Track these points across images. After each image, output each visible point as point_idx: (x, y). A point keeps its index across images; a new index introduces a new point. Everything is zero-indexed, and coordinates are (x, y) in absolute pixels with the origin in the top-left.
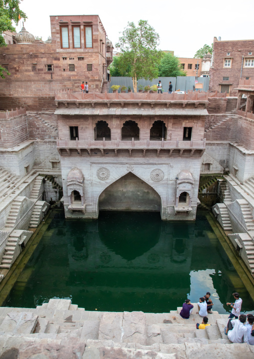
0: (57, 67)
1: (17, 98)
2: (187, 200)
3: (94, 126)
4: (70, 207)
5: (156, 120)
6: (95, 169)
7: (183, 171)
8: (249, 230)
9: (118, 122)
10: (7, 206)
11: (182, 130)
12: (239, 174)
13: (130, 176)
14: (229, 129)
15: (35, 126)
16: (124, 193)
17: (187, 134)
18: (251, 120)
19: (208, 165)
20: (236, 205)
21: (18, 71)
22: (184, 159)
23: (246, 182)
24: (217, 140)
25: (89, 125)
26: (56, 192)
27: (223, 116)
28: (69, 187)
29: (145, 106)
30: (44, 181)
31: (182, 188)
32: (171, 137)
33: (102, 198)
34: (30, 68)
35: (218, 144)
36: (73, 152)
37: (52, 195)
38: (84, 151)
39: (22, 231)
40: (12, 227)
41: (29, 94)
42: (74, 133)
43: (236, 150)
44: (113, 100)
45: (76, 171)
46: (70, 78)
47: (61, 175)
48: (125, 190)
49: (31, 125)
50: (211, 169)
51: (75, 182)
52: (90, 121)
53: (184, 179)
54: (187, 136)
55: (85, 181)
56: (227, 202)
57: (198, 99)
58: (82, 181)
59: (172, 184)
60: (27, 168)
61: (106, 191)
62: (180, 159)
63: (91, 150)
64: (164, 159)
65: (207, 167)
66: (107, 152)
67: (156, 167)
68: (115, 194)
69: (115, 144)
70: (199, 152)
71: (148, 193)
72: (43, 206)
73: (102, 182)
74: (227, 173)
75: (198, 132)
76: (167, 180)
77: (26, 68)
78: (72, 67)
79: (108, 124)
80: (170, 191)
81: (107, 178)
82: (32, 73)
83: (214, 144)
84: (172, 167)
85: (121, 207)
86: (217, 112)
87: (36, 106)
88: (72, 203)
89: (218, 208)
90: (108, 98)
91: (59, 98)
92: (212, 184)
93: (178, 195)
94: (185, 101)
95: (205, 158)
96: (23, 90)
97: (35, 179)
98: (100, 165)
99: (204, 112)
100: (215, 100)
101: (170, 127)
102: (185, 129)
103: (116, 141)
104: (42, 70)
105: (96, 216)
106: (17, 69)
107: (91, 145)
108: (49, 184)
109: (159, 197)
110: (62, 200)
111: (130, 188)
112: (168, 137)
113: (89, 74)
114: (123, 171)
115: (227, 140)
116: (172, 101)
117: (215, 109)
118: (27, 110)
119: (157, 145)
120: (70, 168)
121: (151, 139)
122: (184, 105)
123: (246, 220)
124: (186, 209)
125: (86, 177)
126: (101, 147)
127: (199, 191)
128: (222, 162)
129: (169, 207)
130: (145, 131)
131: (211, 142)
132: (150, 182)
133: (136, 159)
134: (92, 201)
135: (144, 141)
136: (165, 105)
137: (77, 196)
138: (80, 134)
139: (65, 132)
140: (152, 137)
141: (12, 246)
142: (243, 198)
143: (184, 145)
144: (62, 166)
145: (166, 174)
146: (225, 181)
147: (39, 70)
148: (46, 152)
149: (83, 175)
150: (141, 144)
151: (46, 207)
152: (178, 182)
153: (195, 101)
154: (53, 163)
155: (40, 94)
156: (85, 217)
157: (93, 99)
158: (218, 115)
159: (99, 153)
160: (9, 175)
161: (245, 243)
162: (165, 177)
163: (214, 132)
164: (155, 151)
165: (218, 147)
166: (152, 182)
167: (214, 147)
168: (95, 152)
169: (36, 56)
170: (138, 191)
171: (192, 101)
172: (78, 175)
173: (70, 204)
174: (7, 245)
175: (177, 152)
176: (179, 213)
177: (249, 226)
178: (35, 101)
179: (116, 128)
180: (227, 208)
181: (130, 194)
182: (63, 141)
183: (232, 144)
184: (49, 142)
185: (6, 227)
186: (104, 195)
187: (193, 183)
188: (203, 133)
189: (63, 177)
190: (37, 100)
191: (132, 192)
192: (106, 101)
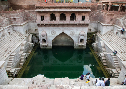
1: (21, 5)
2: (83, 41)
3: (50, 15)
4: (42, 45)
5: (72, 13)
6: (51, 31)
7: (81, 31)
8: (104, 52)
9: (59, 14)
10: (20, 45)
11: (81, 17)
12: (101, 32)
13: (63, 33)
14: (98, 16)
15: (28, 16)
16: (61, 40)
17: (83, 18)
18: (106, 13)
19: (90, 29)
20: (99, 43)
22: (82, 27)
23: (103, 35)
24: (93, 20)
25: (48, 15)
26: (37, 40)
27: (96, 12)
28: (41, 38)
29: (68, 8)
30: (32, 36)
31: (81, 37)
32: (77, 19)
33: (53, 41)
35: (94, 22)
36: (42, 25)
37: (36, 41)
38: (46, 25)
39: (26, 53)
40: (22, 52)
41: (25, 4)
42: (43, 18)
43: (100, 24)
44: (57, 6)
45: (44, 32)
47: (38, 34)
48: (61, 38)
49: (27, 15)
50: (91, 31)
51: (43, 36)
52: (48, 14)
53: (82, 34)
54: (83, 19)
55: (47, 36)
56: (96, 42)
57: (87, 5)
58: (46, 35)
59: (78, 36)
60: (26, 31)
61: (55, 39)
62: (80, 27)
63: (49, 24)
64: (75, 27)
65: (90, 30)
66: (55, 25)
67: (72, 30)
68: (58, 40)
69: (57, 22)
70: (87, 25)
71: (69, 39)
72: (33, 45)
73: (53, 36)
74: (97, 32)
75: (87, 18)
76: (76, 35)
79: (55, 15)
80: (77, 39)
81: (55, 34)
83: (92, 22)
84: (78, 30)
85: (60, 44)
86: (94, 10)
87: (28, 8)
88: (43, 43)
89: (93, 44)
90: (54, 5)
91: (37, 5)
92: (92, 36)
93: (80, 40)
94: (82, 6)
95: (89, 27)
96: (23, 2)
97: (29, 35)
98: (52, 30)
99: (89, 10)
100: (93, 6)
101: (77, 16)
102: (82, 16)
103: (58, 21)
105: (51, 48)
107: (49, 22)
108: (34, 37)
109: (73, 40)
110: (39, 42)
111: (63, 38)
112: (76, 19)
114: (60, 32)
115: (97, 20)
116: (78, 6)
117: (93, 9)
118: (25, 10)
119: (72, 22)
120: (42, 31)
121: (70, 20)
122: (82, 8)
123: (103, 48)
124: (82, 45)
125: (48, 34)
126: (53, 23)
127: (87, 38)
128: (95, 28)
129: (77, 44)
130: (68, 17)
131: (92, 21)
132: (70, 36)
133: (65, 27)
134: (50, 42)
135: (68, 21)
136: (75, 8)
137: (44, 41)
138: (45, 18)
139: (39, 18)
140: (71, 20)
141: (23, 58)
142: (102, 41)
143: (82, 22)
144: (39, 30)
145: (76, 32)
146: (96, 35)
148: (33, 25)
149: (46, 33)
150: (67, 22)
151: (34, 45)
152: (80, 35)
153: (86, 6)
154: (35, 29)
155: (29, 4)
156: (48, 48)
157: (49, 5)
158: (94, 11)
159: (52, 25)
160: (20, 34)
161: (102, 56)
162: (75, 34)
163: (93, 17)
164: (72, 24)
165: (94, 23)
166: (71, 35)
167: (92, 23)
168: (50, 25)
170: (66, 39)
171: (85, 6)
172: (44, 33)
173: (42, 44)
174: (21, 58)
175: (79, 25)
176: (80, 46)
177: (104, 50)
178: (28, 7)
179: (58, 16)
180: (96, 44)
181: (63, 40)
182: (39, 21)
183: (99, 22)
184: (34, 22)
185: (20, 52)
186: (54, 40)
187: (85, 35)
188: (89, 18)
189: (39, 34)
190: (28, 6)
191: (64, 39)
192: (54, 6)
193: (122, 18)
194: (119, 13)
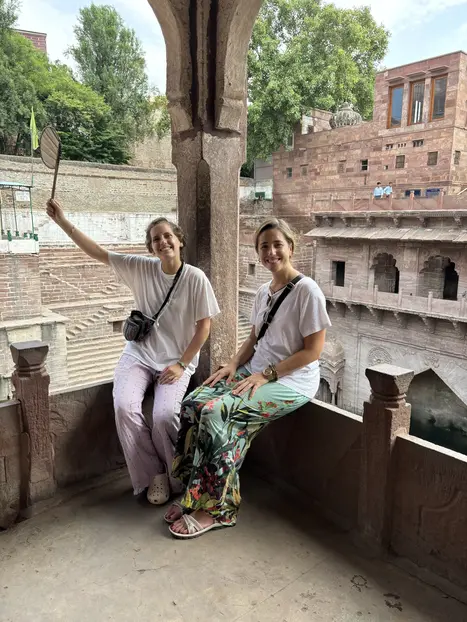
0: (375, 163)
3: (372, 262)
6: (366, 347)
21: (318, 174)
25: (362, 259)
34: (335, 168)
45: (330, 343)
52: (364, 253)
55: (347, 369)
69: (394, 300)
77: (330, 168)
78: (401, 161)
79: (395, 261)
82: (337, 177)
91: (318, 208)
98: (375, 342)
104: (352, 170)
106: (318, 171)
113: (429, 172)
126: (369, 303)
133: (443, 342)
138: (347, 276)
139: (324, 269)
147: (348, 170)
149: (343, 355)
157: (368, 209)
169: (347, 148)
172: (330, 352)
179: (409, 270)
192: (390, 212)
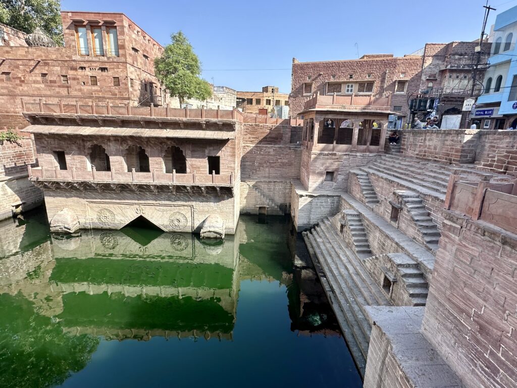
0: (74, 79)
3: (87, 151)
5: (169, 145)
6: (94, 210)
9: (118, 147)
17: (214, 165)
21: (23, 81)
29: (152, 126)
34: (39, 79)
46: (92, 94)
53: (210, 227)
67: (174, 210)
69: (109, 176)
70: (227, 191)
75: (227, 164)
76: (192, 227)
77: (34, 78)
78: (94, 81)
81: (111, 222)
82: (43, 86)
86: (280, 143)
90: (96, 113)
91: (29, 110)
98: (100, 205)
100: (277, 128)
102: (210, 158)
104: (55, 82)
106: (23, 79)
112: (187, 170)
113: (116, 90)
114: (131, 214)
116: (184, 119)
117: (276, 138)
120: (59, 208)
122: (203, 126)
126: (91, 180)
130: (156, 161)
138: (68, 162)
139: (46, 158)
143: (204, 180)
144: (47, 204)
145: (189, 219)
147: (51, 81)
149: (77, 219)
150: (146, 178)
152: (202, 230)
157: (76, 113)
162: (189, 224)
166: (172, 229)
169: (46, 64)
172: (66, 218)
179: (115, 155)
188: (233, 165)
192: (94, 115)
193: (369, 168)
194: (357, 151)
